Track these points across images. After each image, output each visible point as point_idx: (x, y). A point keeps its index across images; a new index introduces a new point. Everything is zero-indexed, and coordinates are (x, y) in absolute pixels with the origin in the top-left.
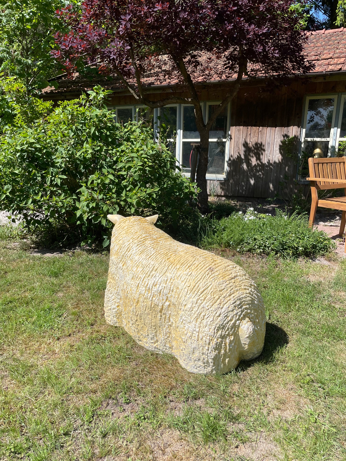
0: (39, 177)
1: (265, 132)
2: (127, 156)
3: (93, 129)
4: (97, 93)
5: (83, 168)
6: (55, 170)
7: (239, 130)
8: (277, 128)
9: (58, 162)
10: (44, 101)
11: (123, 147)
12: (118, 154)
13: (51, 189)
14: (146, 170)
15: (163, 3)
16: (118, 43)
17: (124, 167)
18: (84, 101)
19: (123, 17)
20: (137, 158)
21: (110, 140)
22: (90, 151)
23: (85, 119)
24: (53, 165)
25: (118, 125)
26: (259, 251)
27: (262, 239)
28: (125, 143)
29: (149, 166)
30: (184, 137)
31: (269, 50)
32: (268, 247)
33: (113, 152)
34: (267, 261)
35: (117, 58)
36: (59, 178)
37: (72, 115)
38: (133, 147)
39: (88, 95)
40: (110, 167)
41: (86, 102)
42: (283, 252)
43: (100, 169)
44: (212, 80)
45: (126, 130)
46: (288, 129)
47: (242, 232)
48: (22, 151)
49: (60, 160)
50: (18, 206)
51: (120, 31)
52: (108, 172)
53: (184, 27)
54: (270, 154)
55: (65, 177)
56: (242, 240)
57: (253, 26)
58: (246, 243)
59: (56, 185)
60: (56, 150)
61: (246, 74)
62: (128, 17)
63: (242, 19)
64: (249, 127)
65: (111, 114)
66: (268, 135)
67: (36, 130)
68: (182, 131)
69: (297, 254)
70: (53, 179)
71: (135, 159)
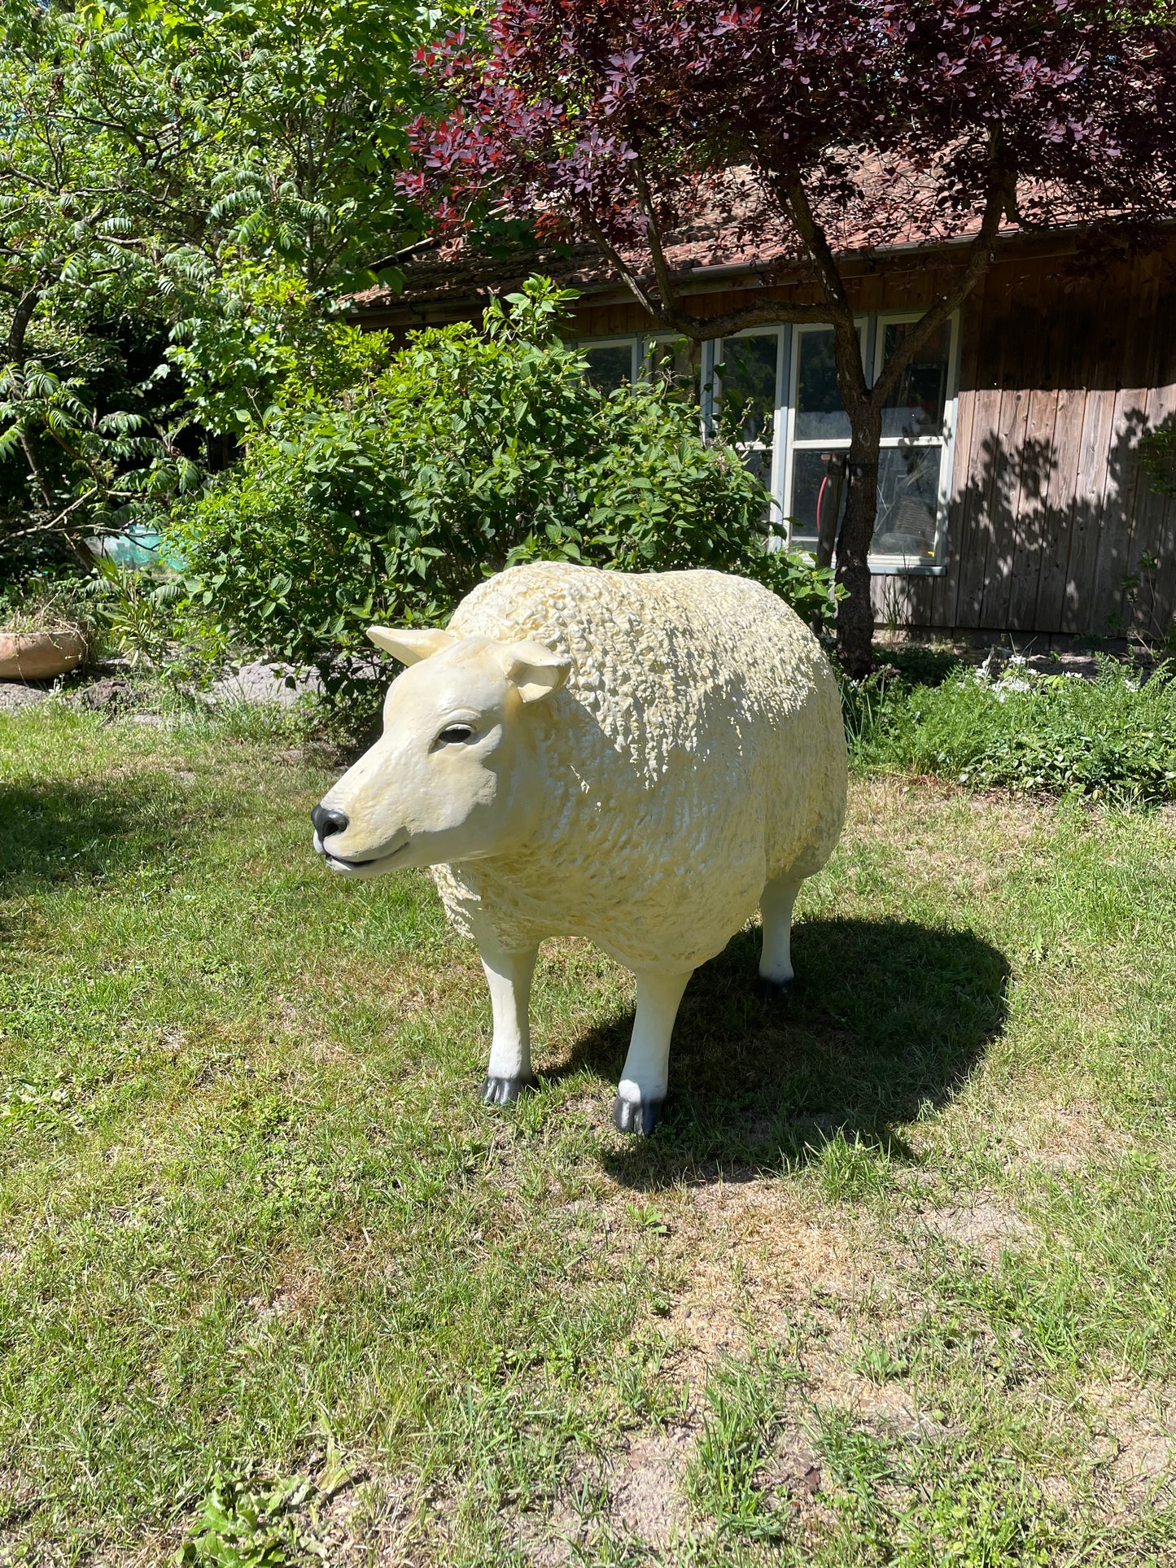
0: (365, 552)
1: (1080, 411)
2: (620, 487)
3: (522, 408)
4: (534, 300)
5: (490, 527)
6: (412, 531)
7: (987, 407)
8: (1123, 392)
9: (420, 509)
10: (365, 331)
11: (608, 462)
12: (593, 482)
13: (397, 590)
14: (676, 528)
15: (741, 11)
16: (601, 142)
17: (611, 520)
18: (496, 325)
19: (616, 61)
20: (651, 491)
21: (570, 440)
22: (514, 473)
23: (500, 378)
24: (404, 517)
25: (594, 393)
26: (1029, 781)
27: (1043, 747)
28: (615, 448)
29: (686, 517)
30: (800, 434)
31: (1085, 138)
32: (1063, 771)
33: (579, 477)
34: (1056, 814)
35: (594, 188)
36: (422, 555)
37: (462, 368)
38: (640, 459)
39: (507, 307)
40: (568, 521)
41: (501, 327)
42: (1113, 786)
43: (541, 529)
44: (899, 241)
45: (617, 410)
46: (1159, 396)
47: (977, 726)
48: (320, 476)
49: (425, 503)
50: (308, 636)
51: (606, 103)
52: (563, 535)
53: (806, 81)
54: (1094, 483)
55: (438, 553)
56: (978, 750)
57: (1033, 63)
58: (990, 757)
59: (414, 578)
60: (413, 475)
61: (1014, 217)
62: (632, 61)
63: (998, 41)
64: (1022, 393)
65: (576, 361)
66: (1089, 418)
67: (358, 416)
68: (792, 412)
69: (1158, 792)
70: (404, 558)
71: (646, 495)
